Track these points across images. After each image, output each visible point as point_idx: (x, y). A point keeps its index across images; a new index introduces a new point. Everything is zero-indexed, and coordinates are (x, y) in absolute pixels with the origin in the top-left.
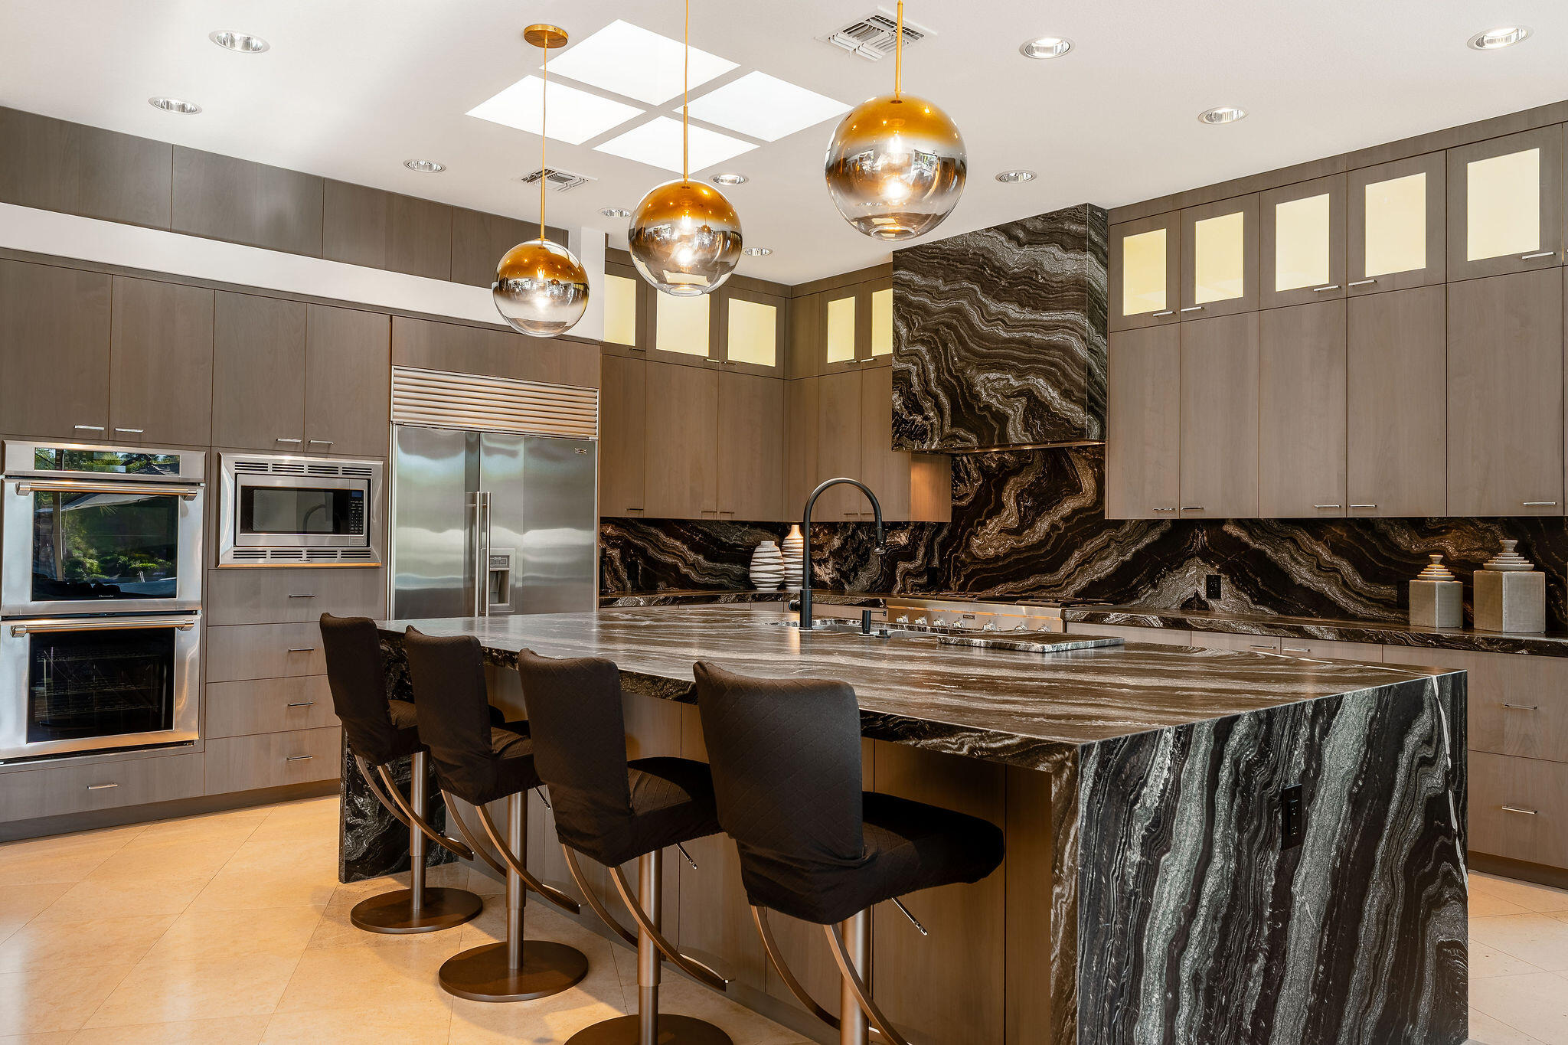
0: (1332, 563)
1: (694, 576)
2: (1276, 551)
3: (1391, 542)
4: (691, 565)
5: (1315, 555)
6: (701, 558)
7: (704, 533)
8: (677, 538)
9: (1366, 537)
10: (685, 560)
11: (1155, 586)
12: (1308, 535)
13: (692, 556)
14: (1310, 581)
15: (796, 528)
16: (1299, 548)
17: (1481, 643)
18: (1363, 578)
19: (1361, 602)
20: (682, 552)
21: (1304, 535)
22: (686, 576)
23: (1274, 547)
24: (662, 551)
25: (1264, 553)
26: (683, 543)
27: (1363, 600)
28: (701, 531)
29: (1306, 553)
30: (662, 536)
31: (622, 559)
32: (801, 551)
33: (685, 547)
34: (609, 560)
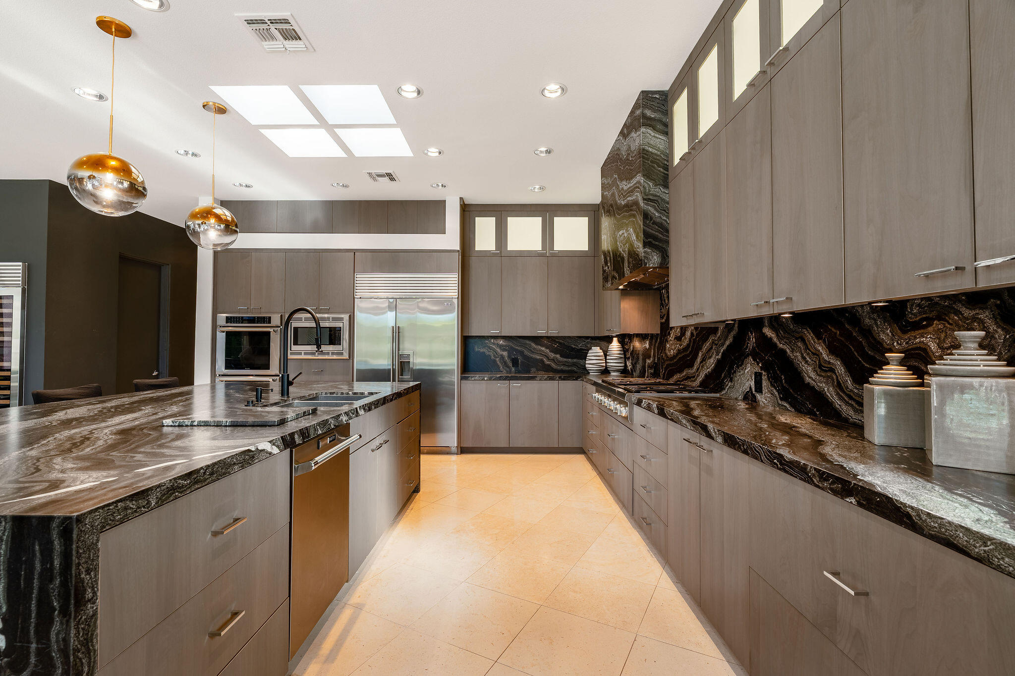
0: (829, 363)
1: (553, 365)
2: (792, 352)
3: (875, 339)
4: (552, 360)
5: (817, 354)
6: (558, 356)
7: (560, 343)
8: (542, 346)
9: (854, 334)
10: (548, 358)
11: (731, 380)
12: (812, 335)
13: (552, 355)
14: (814, 381)
15: (615, 339)
16: (807, 348)
17: (814, 475)
18: (853, 379)
19: (852, 406)
20: (546, 353)
21: (810, 334)
22: (549, 365)
23: (791, 347)
24: (533, 352)
25: (785, 352)
26: (546, 348)
27: (853, 403)
28: (557, 342)
29: (812, 352)
30: (533, 345)
31: (509, 356)
32: (619, 352)
33: (548, 350)
34: (502, 357)
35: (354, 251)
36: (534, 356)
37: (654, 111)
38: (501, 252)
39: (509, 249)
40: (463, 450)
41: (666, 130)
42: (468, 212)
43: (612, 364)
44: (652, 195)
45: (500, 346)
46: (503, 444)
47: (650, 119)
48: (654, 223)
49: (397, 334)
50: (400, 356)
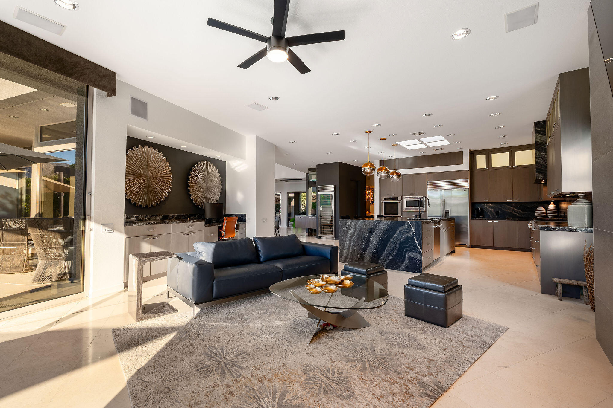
1: (517, 215)
6: (520, 211)
7: (521, 205)
8: (512, 206)
13: (517, 210)
15: (552, 203)
20: (513, 209)
24: (507, 209)
28: (519, 205)
30: (507, 206)
31: (494, 211)
32: (553, 209)
33: (515, 208)
34: (491, 211)
35: (427, 174)
36: (507, 211)
37: (540, 128)
38: (488, 168)
39: (492, 167)
40: (472, 246)
41: (545, 133)
42: (473, 154)
43: (550, 214)
44: (539, 156)
45: (490, 207)
46: (491, 245)
47: (539, 131)
48: (540, 165)
49: (444, 203)
50: (445, 210)
